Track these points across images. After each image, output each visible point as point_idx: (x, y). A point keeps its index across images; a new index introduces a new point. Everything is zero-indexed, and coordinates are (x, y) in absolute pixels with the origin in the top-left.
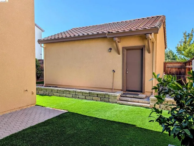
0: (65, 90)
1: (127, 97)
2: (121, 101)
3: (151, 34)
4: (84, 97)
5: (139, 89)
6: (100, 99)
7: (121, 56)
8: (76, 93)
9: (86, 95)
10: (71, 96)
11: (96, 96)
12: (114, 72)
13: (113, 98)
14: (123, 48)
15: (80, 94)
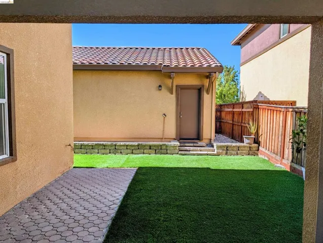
0: (96, 145)
1: (185, 146)
2: (182, 151)
3: (215, 73)
4: (129, 151)
5: (195, 137)
6: (154, 152)
7: (174, 96)
8: (117, 147)
9: (133, 148)
10: (108, 151)
11: (148, 148)
12: (166, 116)
13: (173, 148)
14: (177, 86)
15: (123, 148)
